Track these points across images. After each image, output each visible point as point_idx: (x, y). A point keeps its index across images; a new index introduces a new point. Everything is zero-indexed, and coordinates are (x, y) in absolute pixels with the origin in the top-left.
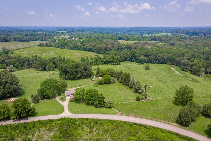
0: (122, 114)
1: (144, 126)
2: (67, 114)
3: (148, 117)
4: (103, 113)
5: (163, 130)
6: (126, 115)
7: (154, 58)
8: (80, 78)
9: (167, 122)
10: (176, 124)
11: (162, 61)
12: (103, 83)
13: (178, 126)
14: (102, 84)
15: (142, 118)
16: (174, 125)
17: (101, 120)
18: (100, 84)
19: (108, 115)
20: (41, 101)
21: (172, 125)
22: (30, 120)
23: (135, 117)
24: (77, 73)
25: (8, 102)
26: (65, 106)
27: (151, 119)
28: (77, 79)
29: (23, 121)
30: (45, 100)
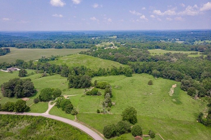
0: (77, 121)
4: (68, 118)
9: (99, 132)
10: (102, 135)
12: (90, 94)
15: (86, 126)
18: (87, 95)
20: (40, 102)
21: (100, 135)
22: (25, 114)
23: (83, 124)
26: (50, 108)
27: (91, 128)
30: (42, 102)
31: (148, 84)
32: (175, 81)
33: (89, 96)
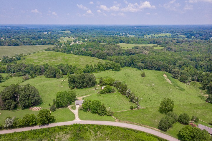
0: (119, 121)
1: (134, 131)
2: (77, 121)
3: (138, 123)
5: (148, 133)
6: (122, 122)
7: (150, 65)
8: (86, 87)
9: (152, 128)
10: (158, 129)
11: (156, 68)
13: (159, 131)
14: (104, 93)
15: (134, 124)
16: (157, 130)
17: (103, 126)
18: (102, 93)
19: (109, 122)
20: (57, 109)
21: (155, 130)
22: (51, 125)
23: (128, 123)
24: (83, 83)
25: (31, 110)
26: (76, 114)
27: (140, 125)
28: (83, 88)
29: (46, 127)
30: (60, 108)
31: (142, 76)
32: (161, 71)
33: (104, 94)
